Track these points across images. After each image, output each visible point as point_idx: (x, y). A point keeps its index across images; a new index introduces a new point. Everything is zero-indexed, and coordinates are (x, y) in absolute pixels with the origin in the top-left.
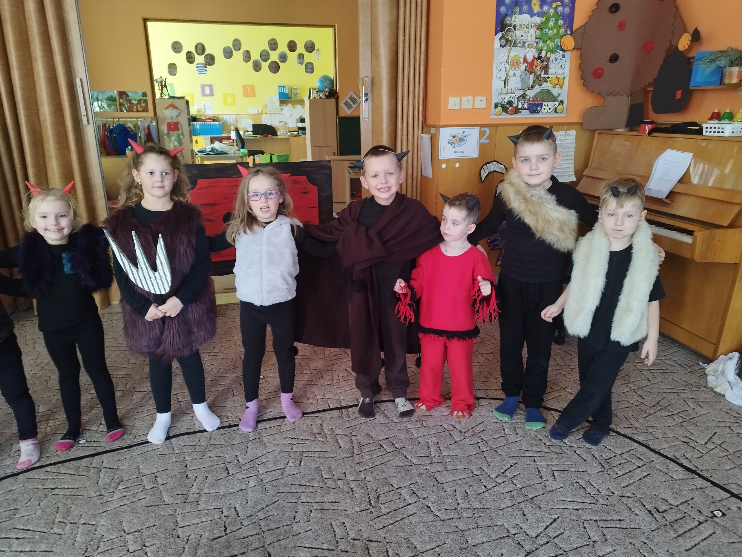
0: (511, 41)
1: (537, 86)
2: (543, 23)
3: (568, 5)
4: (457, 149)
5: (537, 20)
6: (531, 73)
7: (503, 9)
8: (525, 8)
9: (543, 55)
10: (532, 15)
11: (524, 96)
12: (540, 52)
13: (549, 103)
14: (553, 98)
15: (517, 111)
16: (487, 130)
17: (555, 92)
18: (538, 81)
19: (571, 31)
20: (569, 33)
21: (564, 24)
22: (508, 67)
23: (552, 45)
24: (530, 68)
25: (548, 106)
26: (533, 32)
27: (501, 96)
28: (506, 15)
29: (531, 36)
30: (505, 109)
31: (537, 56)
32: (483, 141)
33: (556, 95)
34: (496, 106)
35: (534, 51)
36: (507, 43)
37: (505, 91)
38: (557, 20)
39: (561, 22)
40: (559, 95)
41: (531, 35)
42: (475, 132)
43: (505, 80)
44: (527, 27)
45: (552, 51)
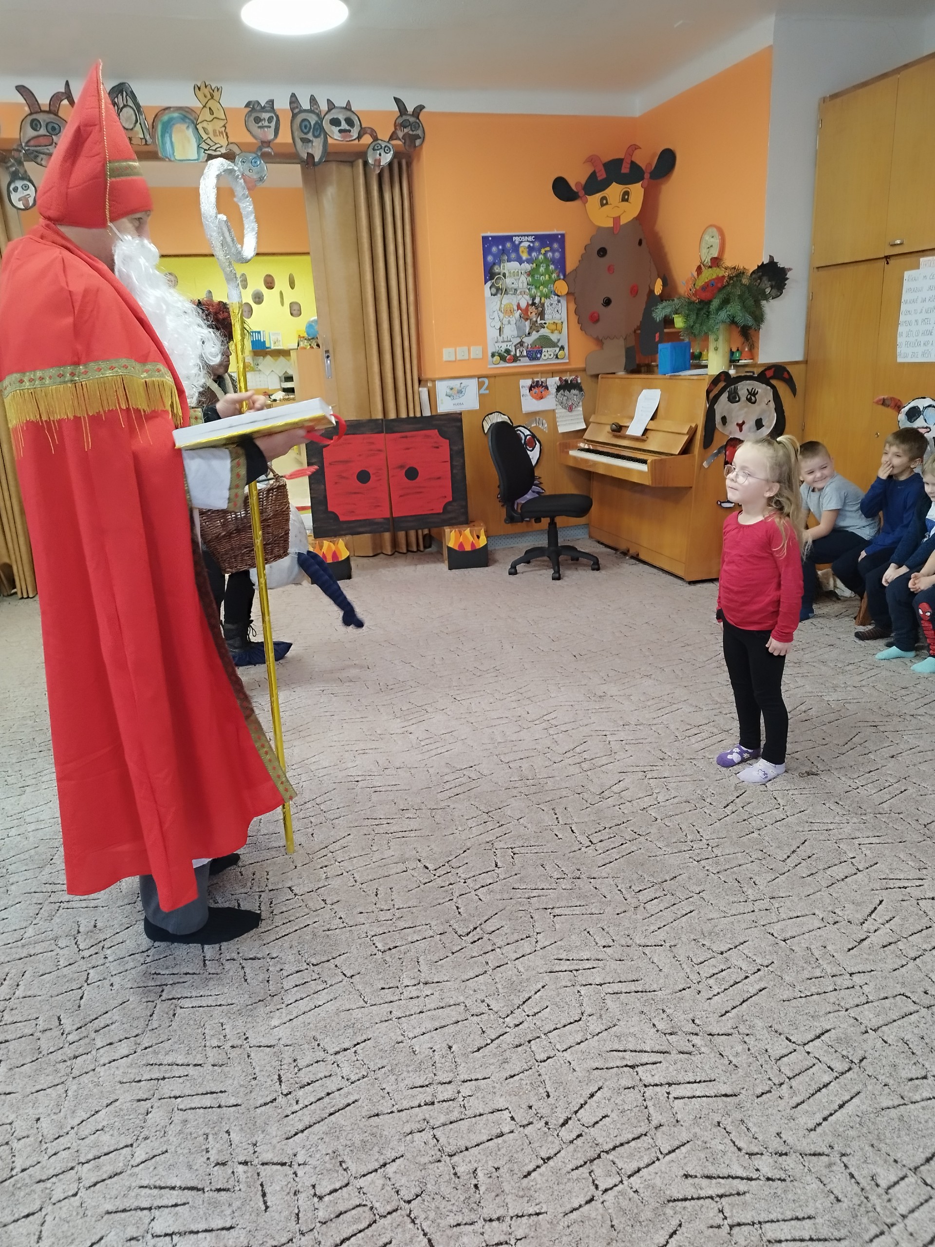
0: (502, 290)
1: (534, 332)
2: (533, 269)
3: (557, 251)
4: (456, 401)
5: (527, 267)
6: (526, 320)
7: (490, 258)
8: (513, 256)
9: (537, 301)
10: (520, 261)
11: (521, 344)
12: (534, 299)
13: (549, 349)
14: (554, 345)
15: (515, 359)
16: (486, 381)
17: (554, 337)
18: (534, 327)
19: (565, 275)
20: (562, 277)
21: (556, 268)
22: (501, 315)
23: (545, 290)
24: (525, 315)
25: (548, 353)
26: (524, 280)
27: (497, 345)
28: (494, 264)
29: (523, 283)
30: (503, 358)
31: (530, 302)
32: (482, 391)
33: (556, 341)
34: (493, 355)
35: (528, 297)
36: (498, 291)
37: (501, 339)
38: (548, 266)
39: (552, 267)
40: (559, 340)
41: (523, 281)
42: (474, 382)
43: (500, 329)
44: (516, 274)
45: (547, 296)
